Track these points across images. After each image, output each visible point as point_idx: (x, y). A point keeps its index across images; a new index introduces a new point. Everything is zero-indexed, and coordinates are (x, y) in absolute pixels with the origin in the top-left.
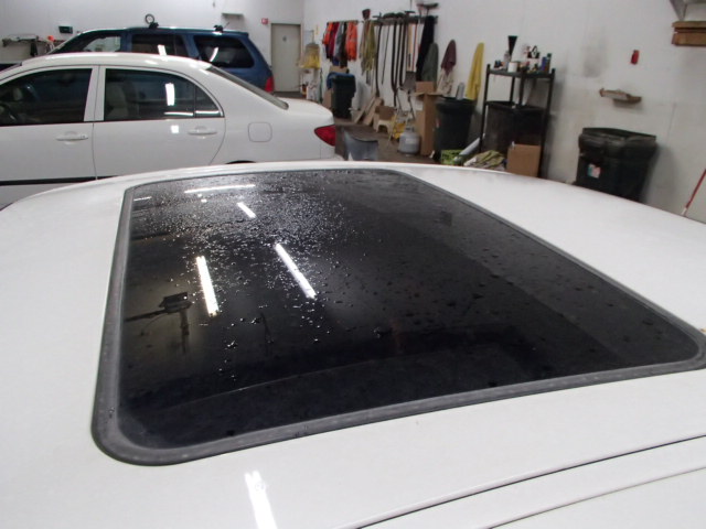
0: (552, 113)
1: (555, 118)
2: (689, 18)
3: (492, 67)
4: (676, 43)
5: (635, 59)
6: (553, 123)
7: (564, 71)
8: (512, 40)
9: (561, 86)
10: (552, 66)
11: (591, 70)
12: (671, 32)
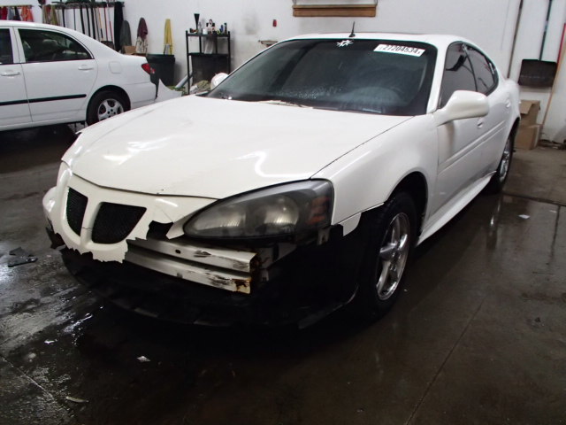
0: (232, 57)
1: (233, 59)
2: (298, 4)
3: (189, 32)
4: (295, 15)
5: (275, 24)
6: (232, 62)
7: (234, 32)
8: (197, 16)
9: (234, 41)
10: (228, 30)
11: (250, 31)
12: (291, 11)
